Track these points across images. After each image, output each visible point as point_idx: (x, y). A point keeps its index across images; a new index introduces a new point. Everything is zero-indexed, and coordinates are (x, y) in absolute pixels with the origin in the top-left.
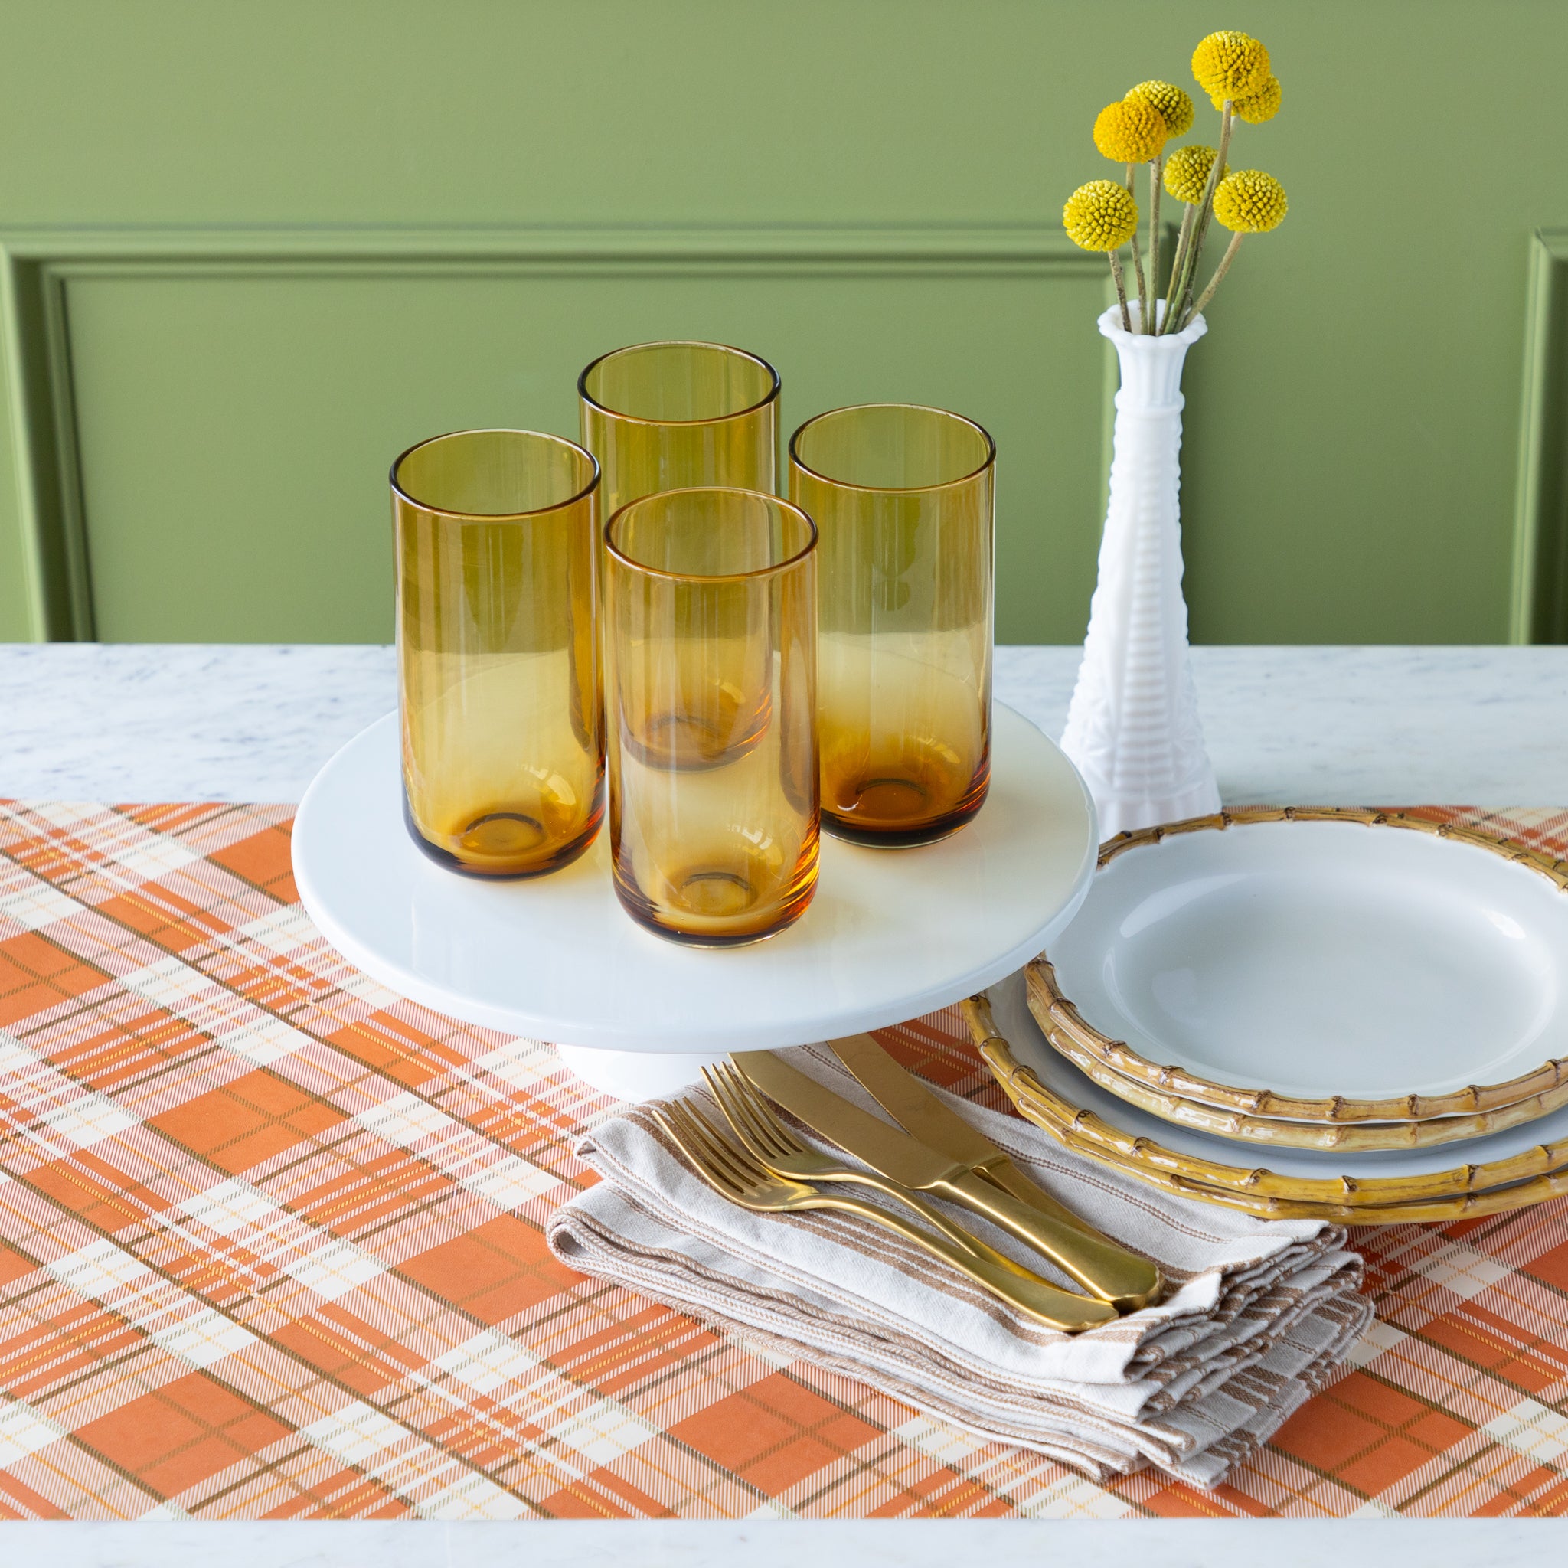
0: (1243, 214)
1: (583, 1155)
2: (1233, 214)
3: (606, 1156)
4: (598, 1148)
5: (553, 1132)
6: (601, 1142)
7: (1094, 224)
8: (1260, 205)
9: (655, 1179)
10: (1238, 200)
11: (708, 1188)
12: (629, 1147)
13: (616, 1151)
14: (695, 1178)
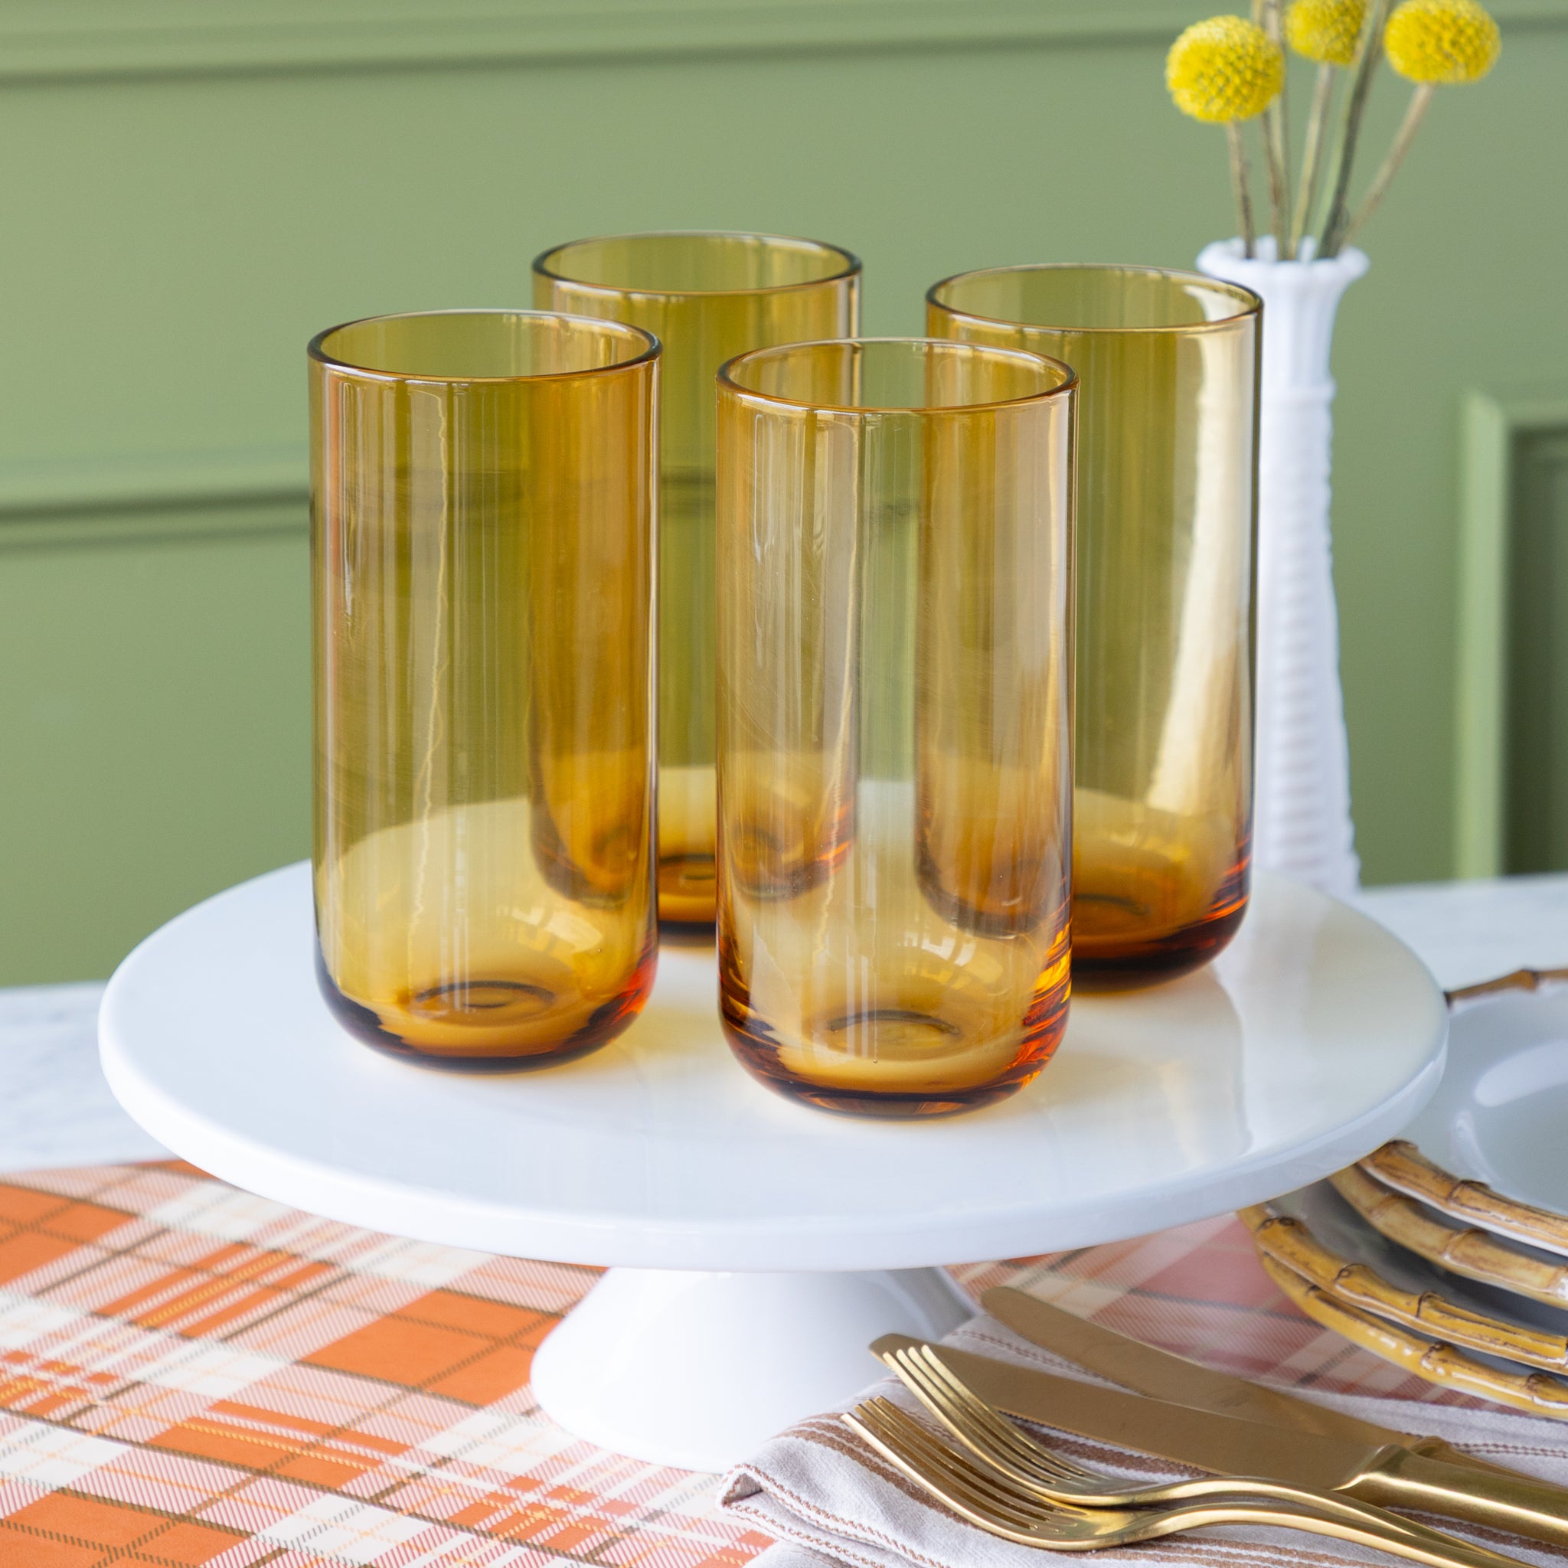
0: (1446, 46)
1: (734, 1504)
2: (1430, 49)
3: (780, 1494)
4: (764, 1483)
5: (607, 1522)
6: (768, 1472)
7: (1229, 71)
8: (1470, 31)
9: (882, 1518)
10: (1436, 28)
11: (969, 1528)
12: (816, 1478)
13: (797, 1484)
14: (943, 1516)
